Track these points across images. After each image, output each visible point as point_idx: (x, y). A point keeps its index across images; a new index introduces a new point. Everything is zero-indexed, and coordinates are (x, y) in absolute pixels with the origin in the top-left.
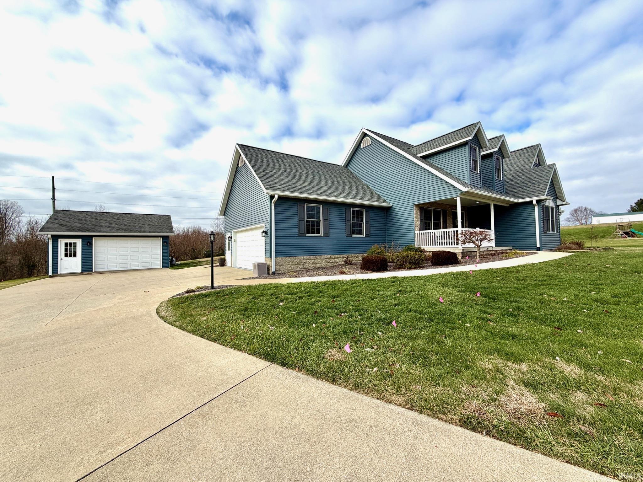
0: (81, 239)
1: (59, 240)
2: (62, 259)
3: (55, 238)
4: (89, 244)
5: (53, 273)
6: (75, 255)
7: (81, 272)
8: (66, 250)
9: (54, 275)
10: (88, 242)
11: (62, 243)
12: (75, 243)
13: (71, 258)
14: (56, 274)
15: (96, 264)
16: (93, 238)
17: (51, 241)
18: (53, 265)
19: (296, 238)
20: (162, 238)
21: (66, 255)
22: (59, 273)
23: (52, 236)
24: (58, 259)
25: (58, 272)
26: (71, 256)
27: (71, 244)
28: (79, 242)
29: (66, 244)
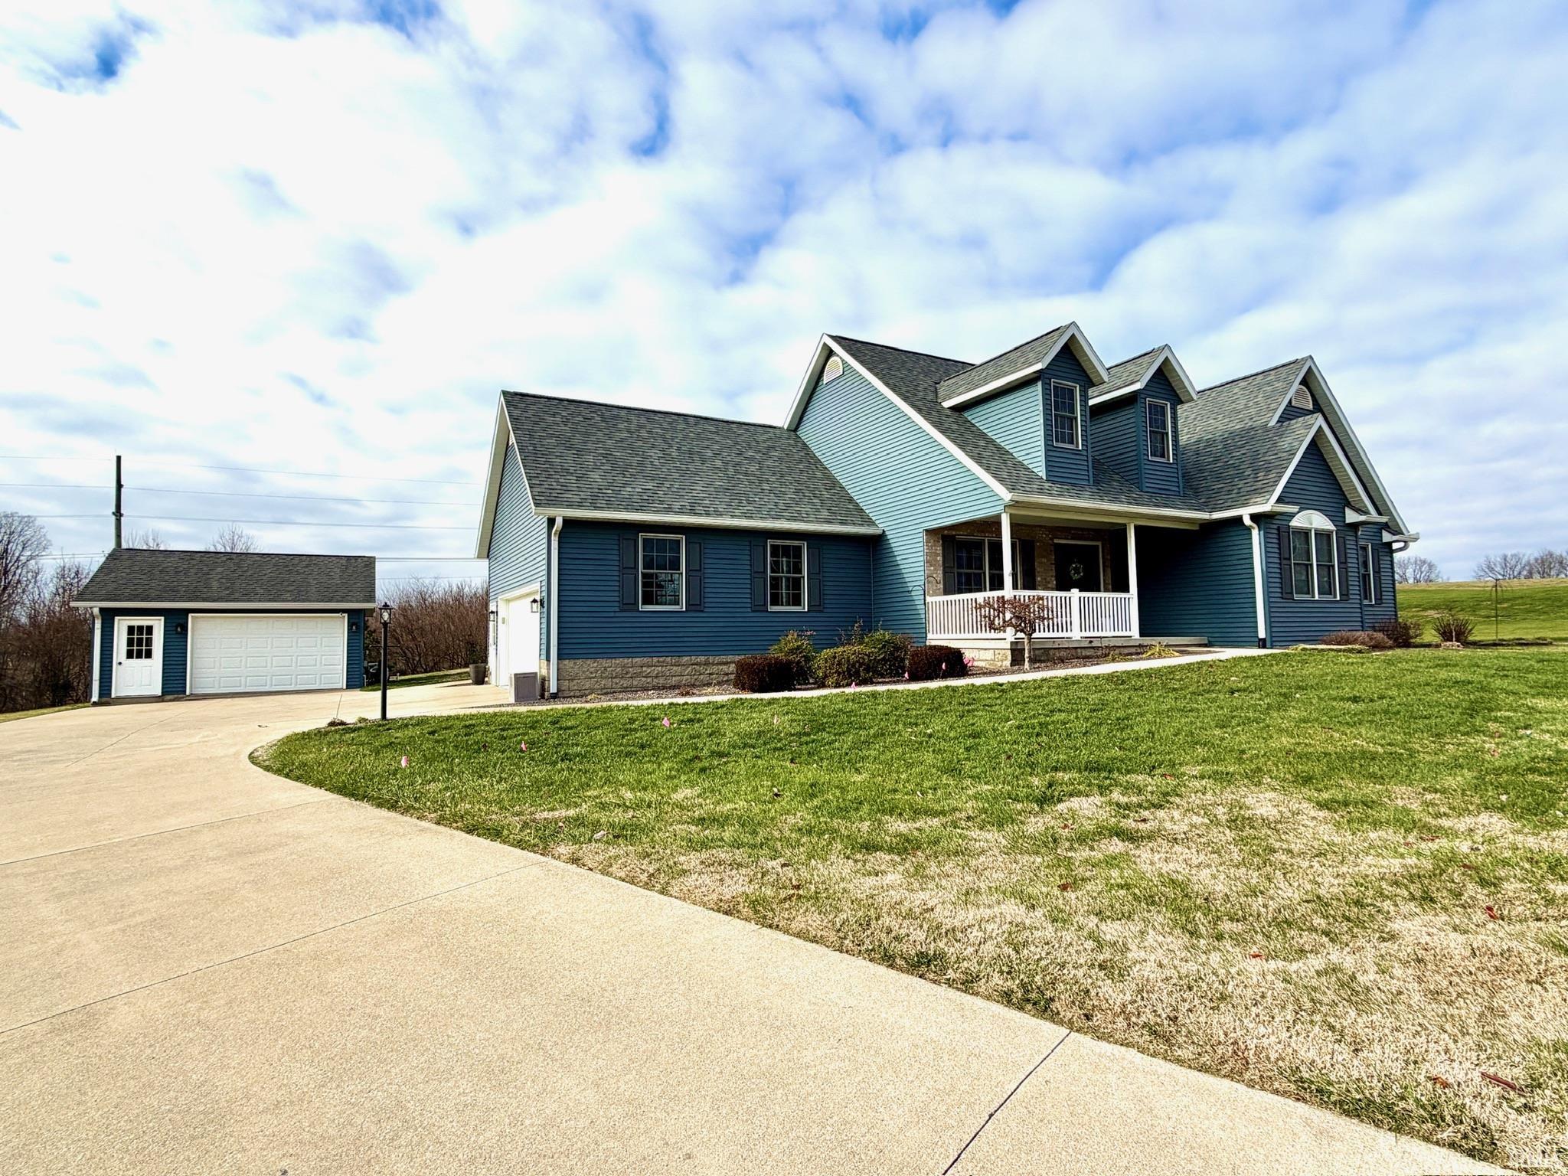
0: (163, 618)
1: (117, 618)
2: (120, 663)
3: (108, 615)
4: (179, 629)
5: (101, 695)
6: (149, 655)
7: (160, 694)
8: (130, 642)
9: (104, 700)
10: (177, 625)
11: (121, 625)
12: (150, 629)
13: (139, 660)
14: (106, 698)
15: (194, 676)
16: (190, 615)
17: (100, 621)
18: (101, 678)
19: (612, 615)
20: (346, 615)
21: (130, 655)
22: (113, 696)
23: (102, 610)
24: (112, 662)
25: (110, 694)
26: (139, 656)
27: (140, 628)
28: (158, 624)
29: (131, 629)
